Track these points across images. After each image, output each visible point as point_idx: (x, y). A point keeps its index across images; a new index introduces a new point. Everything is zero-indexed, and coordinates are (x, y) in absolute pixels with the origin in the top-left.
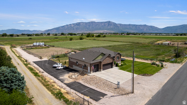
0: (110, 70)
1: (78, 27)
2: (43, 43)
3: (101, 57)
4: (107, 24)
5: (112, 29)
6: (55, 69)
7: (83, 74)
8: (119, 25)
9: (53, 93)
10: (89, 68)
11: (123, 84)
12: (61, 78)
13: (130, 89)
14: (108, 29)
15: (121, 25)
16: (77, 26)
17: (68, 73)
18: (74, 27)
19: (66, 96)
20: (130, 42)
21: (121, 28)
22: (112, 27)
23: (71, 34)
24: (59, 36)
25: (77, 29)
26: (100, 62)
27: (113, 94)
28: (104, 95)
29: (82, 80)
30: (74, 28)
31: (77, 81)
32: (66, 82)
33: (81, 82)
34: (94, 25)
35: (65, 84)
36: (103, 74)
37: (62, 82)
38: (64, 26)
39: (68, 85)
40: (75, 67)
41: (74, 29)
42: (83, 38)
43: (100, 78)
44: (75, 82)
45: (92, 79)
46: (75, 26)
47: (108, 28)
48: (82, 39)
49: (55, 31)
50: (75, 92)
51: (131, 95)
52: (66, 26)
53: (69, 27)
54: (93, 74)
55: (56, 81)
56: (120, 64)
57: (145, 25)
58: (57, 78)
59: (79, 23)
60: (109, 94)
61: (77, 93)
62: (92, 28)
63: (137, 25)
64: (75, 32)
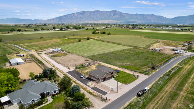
0: (110, 80)
1: (82, 16)
3: (106, 74)
4: (112, 14)
5: (117, 19)
6: (82, 78)
7: (97, 83)
8: (125, 15)
9: (87, 92)
10: (100, 80)
11: (115, 89)
12: (88, 85)
13: (116, 91)
14: (114, 19)
15: (127, 15)
17: (90, 82)
18: (77, 16)
19: (93, 93)
20: (130, 46)
21: (128, 18)
22: (117, 16)
23: (76, 28)
24: (65, 30)
25: (80, 18)
26: (106, 77)
27: (110, 93)
28: (107, 93)
29: (97, 86)
31: (96, 87)
32: (91, 87)
33: (97, 87)
34: (98, 14)
35: (91, 88)
36: (107, 83)
37: (89, 87)
39: (92, 88)
40: (92, 78)
41: (77, 18)
43: (105, 86)
44: (95, 87)
45: (102, 86)
47: (113, 17)
48: (89, 39)
49: (58, 20)
50: (96, 92)
51: (116, 93)
52: (69, 15)
53: (72, 16)
54: (102, 83)
55: (86, 86)
56: (116, 76)
57: (153, 15)
58: (86, 85)
60: (109, 93)
61: (97, 92)
62: (96, 18)
63: (144, 15)
64: (79, 22)
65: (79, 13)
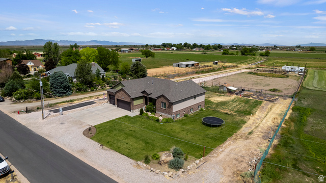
2: (303, 68)
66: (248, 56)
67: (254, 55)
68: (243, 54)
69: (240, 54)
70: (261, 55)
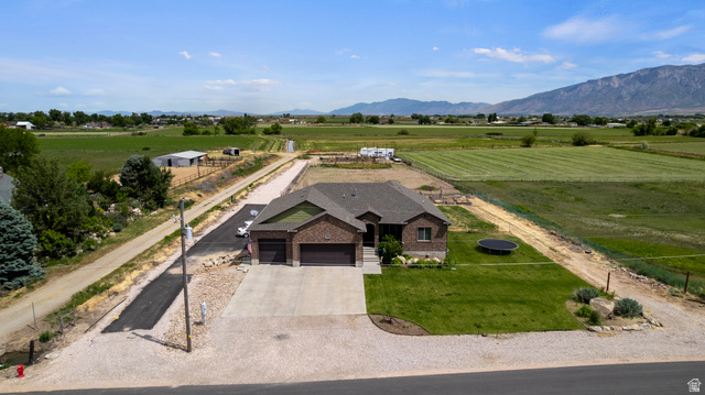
1: (644, 87)
2: (392, 150)
16: (638, 84)
18: (621, 87)
23: (582, 121)
24: (527, 125)
25: (635, 96)
30: (624, 93)
38: (576, 87)
41: (620, 98)
42: (587, 140)
46: (627, 83)
48: (586, 144)
49: (539, 105)
52: (588, 85)
53: (599, 88)
59: (654, 71)
64: (624, 111)
65: (629, 74)
66: (242, 135)
67: (253, 132)
68: (229, 132)
69: (222, 131)
70: (266, 132)
